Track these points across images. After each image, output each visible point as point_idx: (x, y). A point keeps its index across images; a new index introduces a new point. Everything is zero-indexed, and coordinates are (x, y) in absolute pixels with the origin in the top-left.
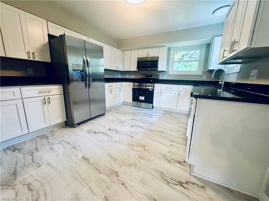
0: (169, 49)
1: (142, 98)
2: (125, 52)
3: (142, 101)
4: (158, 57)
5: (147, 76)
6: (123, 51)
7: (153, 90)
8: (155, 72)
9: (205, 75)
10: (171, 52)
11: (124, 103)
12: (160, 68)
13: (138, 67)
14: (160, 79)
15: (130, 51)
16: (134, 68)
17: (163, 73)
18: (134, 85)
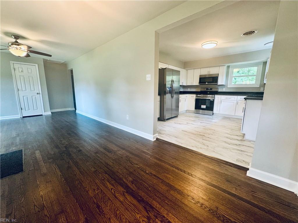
0: (228, 67)
1: (204, 107)
2: (189, 71)
3: (203, 109)
4: (218, 74)
5: (207, 89)
6: (187, 70)
7: (214, 100)
8: (215, 85)
9: (263, 87)
10: (230, 69)
11: (187, 111)
12: (220, 82)
13: (200, 82)
14: (219, 91)
15: (193, 70)
16: (196, 82)
17: (223, 86)
18: (197, 96)
